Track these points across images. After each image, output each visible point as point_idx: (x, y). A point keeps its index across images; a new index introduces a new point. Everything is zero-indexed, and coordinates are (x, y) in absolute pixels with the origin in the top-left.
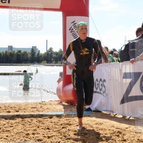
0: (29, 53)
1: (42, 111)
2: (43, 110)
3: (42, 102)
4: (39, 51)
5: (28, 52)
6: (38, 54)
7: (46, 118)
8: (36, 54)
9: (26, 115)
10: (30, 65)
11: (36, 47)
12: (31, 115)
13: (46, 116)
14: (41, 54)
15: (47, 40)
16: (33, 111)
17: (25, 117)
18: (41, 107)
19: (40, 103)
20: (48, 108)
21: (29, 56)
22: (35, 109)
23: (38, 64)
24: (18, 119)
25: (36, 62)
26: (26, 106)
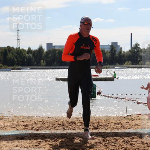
0: (108, 51)
1: (129, 129)
2: (130, 126)
3: (128, 116)
4: (121, 49)
5: (106, 50)
6: (120, 52)
7: (135, 138)
8: (117, 53)
9: (108, 133)
10: (109, 68)
11: (117, 43)
12: (115, 132)
13: (135, 134)
14: (124, 52)
15: (131, 34)
16: (116, 128)
17: (107, 135)
18: (127, 123)
19: (125, 118)
20: (136, 124)
21: (108, 55)
22: (119, 125)
23: (120, 66)
24: (99, 138)
25: (117, 64)
26: (107, 121)
